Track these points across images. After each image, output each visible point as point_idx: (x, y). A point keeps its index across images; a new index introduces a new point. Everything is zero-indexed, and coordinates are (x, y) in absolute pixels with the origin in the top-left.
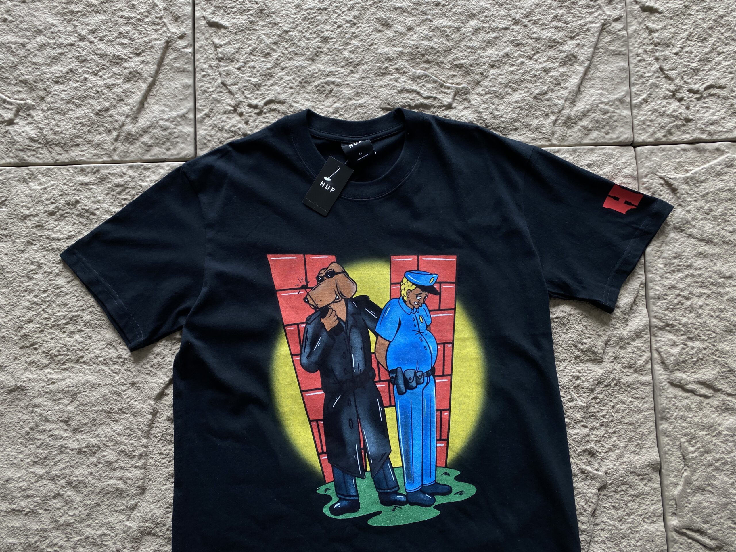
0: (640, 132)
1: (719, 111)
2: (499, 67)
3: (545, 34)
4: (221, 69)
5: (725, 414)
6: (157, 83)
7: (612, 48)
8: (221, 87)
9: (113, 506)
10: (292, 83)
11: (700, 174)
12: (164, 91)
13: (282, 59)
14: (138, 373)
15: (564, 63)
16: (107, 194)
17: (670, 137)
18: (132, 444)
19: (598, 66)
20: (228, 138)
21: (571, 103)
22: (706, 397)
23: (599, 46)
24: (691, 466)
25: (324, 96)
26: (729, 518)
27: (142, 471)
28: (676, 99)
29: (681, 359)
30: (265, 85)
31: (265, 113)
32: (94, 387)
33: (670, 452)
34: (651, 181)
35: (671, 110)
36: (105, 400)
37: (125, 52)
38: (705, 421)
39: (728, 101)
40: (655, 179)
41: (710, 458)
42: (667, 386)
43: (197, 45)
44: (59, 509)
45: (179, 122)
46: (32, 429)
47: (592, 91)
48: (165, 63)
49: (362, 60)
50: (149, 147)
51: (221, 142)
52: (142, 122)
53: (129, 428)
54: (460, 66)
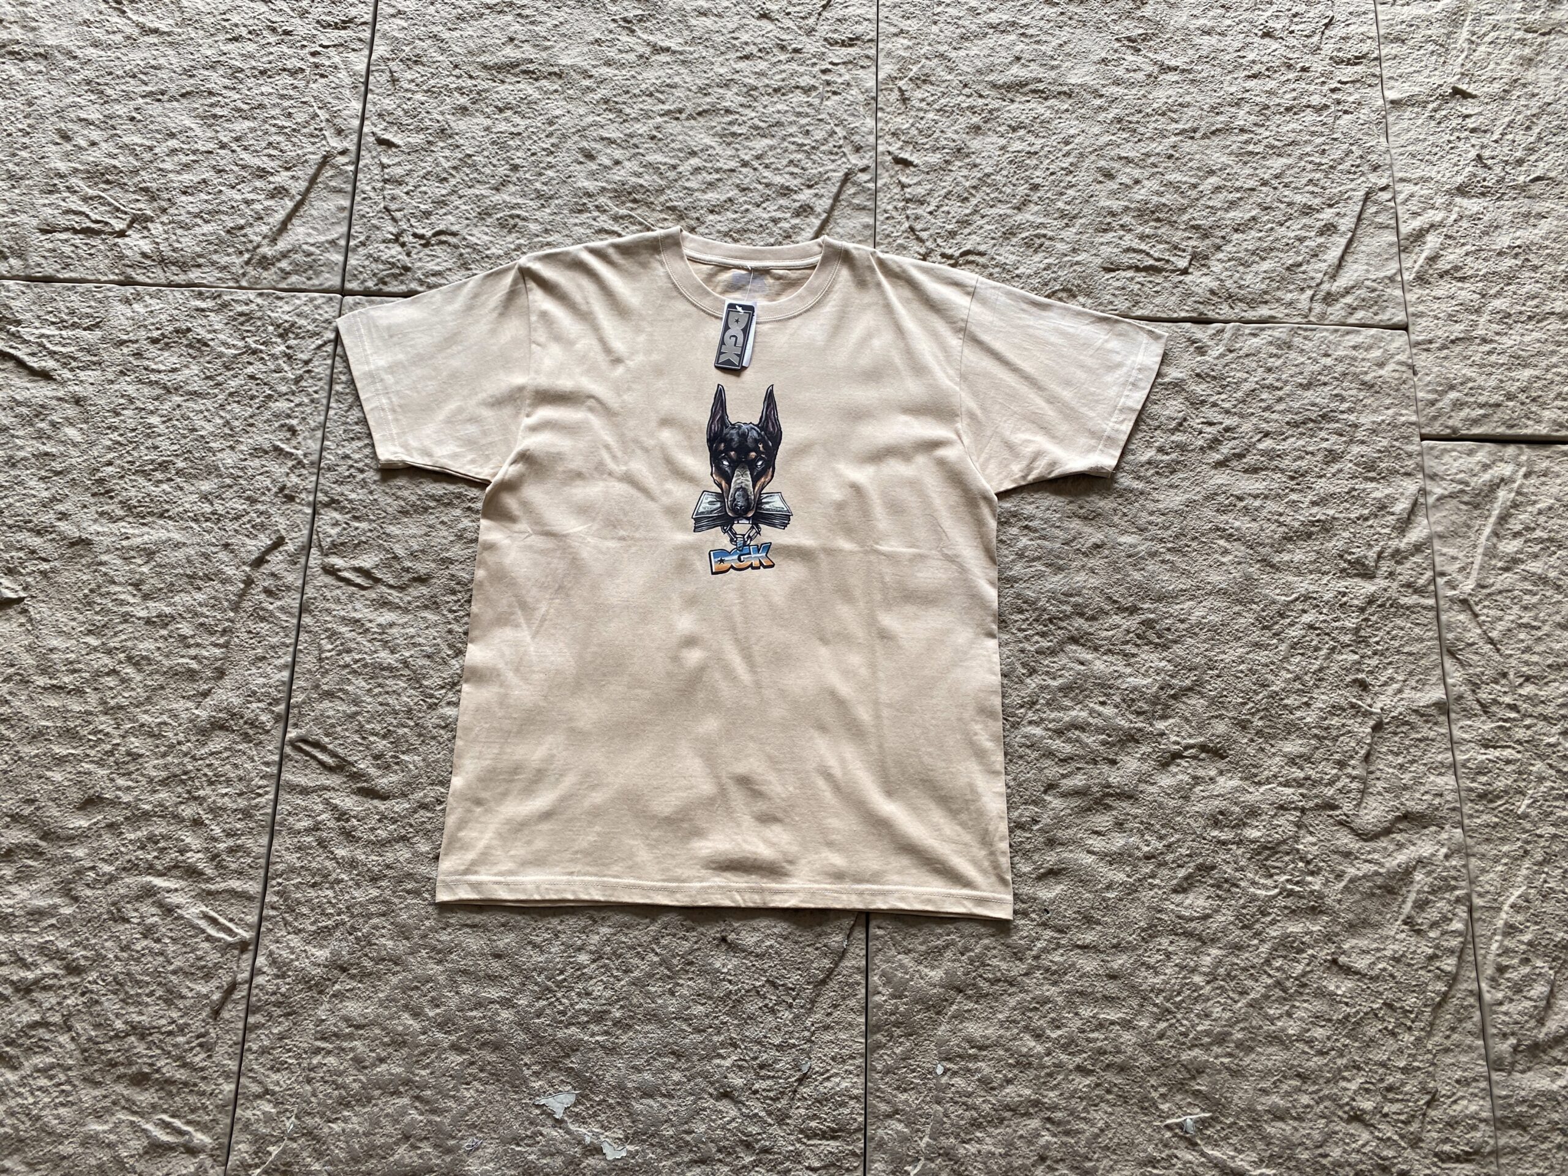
2: (719, 213)
3: (778, 180)
7: (856, 201)
15: (797, 214)
32: (178, 545)
36: (189, 561)
43: (361, 164)
44: (111, 688)
46: (92, 591)
50: (286, 274)
51: (375, 275)
52: (282, 245)
53: (214, 598)
54: (673, 209)
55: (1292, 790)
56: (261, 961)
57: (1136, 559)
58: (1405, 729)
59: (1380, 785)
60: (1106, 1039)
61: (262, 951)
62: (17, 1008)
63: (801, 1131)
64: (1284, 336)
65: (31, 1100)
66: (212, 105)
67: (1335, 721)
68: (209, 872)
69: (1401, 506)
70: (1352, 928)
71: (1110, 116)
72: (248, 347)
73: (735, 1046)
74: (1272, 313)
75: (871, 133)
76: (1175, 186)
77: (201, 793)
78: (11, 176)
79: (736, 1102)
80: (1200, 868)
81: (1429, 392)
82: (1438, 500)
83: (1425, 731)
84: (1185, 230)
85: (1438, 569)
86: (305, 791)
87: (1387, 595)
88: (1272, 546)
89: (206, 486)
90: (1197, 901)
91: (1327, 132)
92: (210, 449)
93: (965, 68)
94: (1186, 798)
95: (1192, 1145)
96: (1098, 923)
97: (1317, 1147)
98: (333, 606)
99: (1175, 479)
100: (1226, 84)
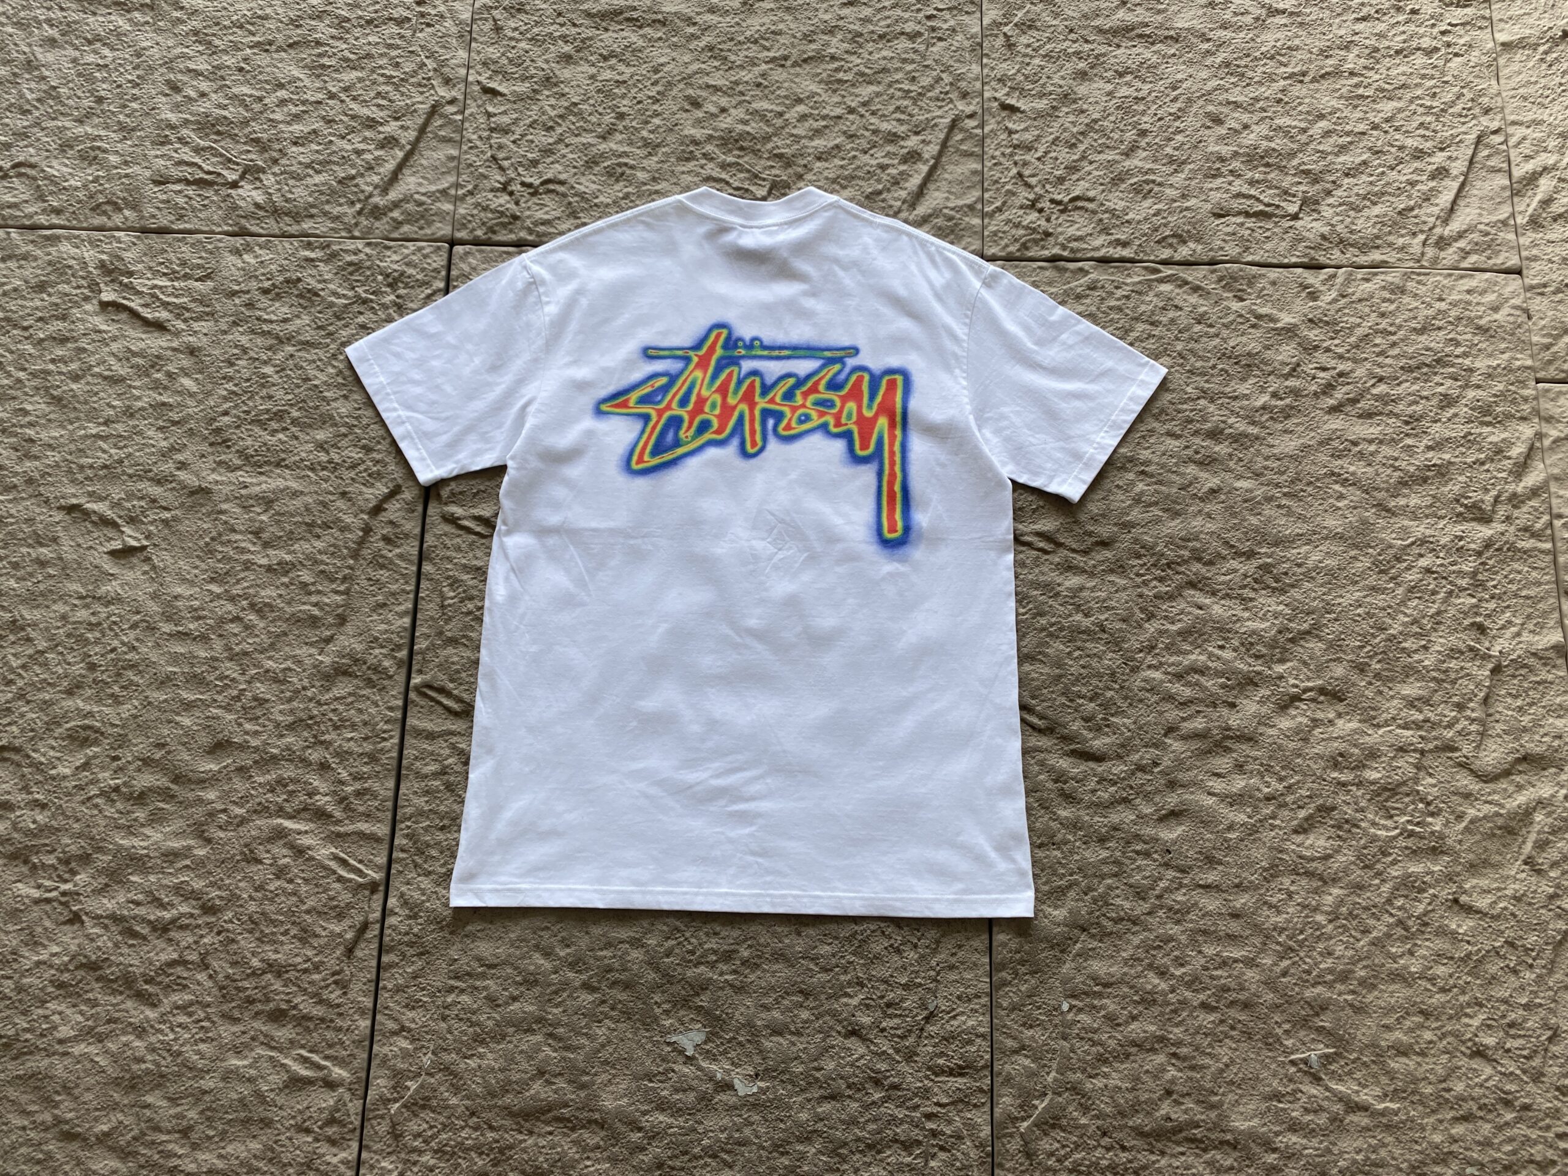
2: (826, 160)
3: (885, 126)
7: (964, 147)
15: (904, 160)
22: (1046, 552)
32: (296, 494)
36: (307, 510)
38: (1042, 578)
43: (467, 112)
44: (236, 635)
46: (213, 539)
47: (937, 194)
50: (398, 224)
51: (484, 224)
52: (393, 195)
53: (333, 545)
54: (780, 156)
55: (1411, 732)
56: (392, 902)
57: (1253, 504)
58: (1523, 672)
59: (1499, 728)
60: (1230, 976)
61: (393, 892)
62: (155, 947)
63: (929, 1068)
64: (1397, 281)
65: (172, 1036)
66: (320, 55)
67: (1453, 664)
68: (338, 814)
69: (1517, 451)
70: (1473, 868)
71: (1218, 60)
72: (358, 297)
73: (862, 985)
74: (1384, 257)
75: (977, 79)
76: (1284, 131)
77: (327, 737)
78: (122, 127)
79: (864, 1039)
80: (1320, 809)
81: (1544, 336)
82: (1554, 442)
83: (1544, 675)
84: (1294, 175)
85: (1555, 511)
86: (431, 736)
87: (1504, 539)
88: (1388, 491)
89: (321, 435)
90: (1318, 842)
91: (1437, 74)
92: (324, 399)
93: (1070, 13)
94: (1305, 740)
95: (1317, 1079)
96: (1220, 863)
97: (1440, 1082)
98: (454, 554)
99: (1290, 424)
100: (1335, 27)
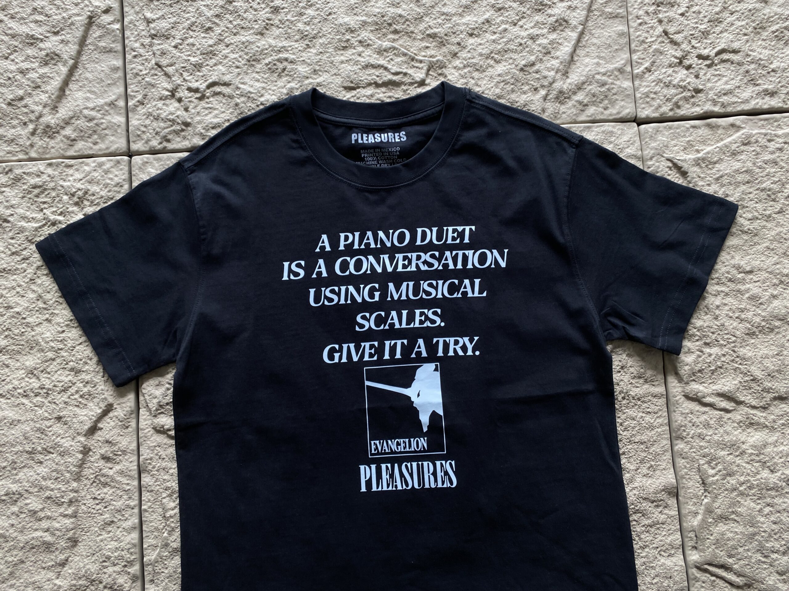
0: (643, 106)
1: (733, 79)
4: (154, 48)
5: (749, 430)
6: (80, 66)
8: (156, 69)
9: (40, 562)
10: (239, 61)
11: (713, 154)
12: (88, 75)
13: (227, 34)
14: (64, 406)
16: (23, 197)
17: (678, 111)
18: (59, 489)
19: (594, 31)
20: (165, 128)
21: (563, 75)
23: (593, 8)
24: (712, 491)
25: (276, 75)
26: (758, 550)
27: (71, 520)
28: (684, 66)
29: (697, 368)
30: (207, 65)
31: (208, 98)
33: (688, 477)
34: (657, 164)
35: (678, 79)
37: (40, 30)
39: (743, 68)
40: (662, 161)
41: (734, 482)
42: (682, 400)
45: (107, 111)
48: (88, 42)
49: (319, 32)
